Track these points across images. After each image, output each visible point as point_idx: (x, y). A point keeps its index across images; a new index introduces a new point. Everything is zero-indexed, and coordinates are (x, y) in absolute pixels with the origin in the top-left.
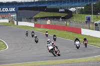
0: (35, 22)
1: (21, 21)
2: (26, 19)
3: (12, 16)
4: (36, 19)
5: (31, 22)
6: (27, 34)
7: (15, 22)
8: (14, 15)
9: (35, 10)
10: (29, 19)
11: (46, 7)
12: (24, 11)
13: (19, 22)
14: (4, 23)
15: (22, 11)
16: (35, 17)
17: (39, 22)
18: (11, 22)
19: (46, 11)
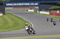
0: (50, 12)
1: (41, 11)
2: (44, 10)
3: (36, 8)
4: (50, 10)
5: (47, 11)
6: (48, 20)
7: (38, 12)
8: (37, 8)
9: (50, 5)
10: (46, 10)
11: (56, 3)
12: (44, 5)
13: (40, 12)
14: (31, 12)
15: (42, 5)
16: (50, 8)
17: (52, 12)
18: (36, 11)
19: (57, 5)
